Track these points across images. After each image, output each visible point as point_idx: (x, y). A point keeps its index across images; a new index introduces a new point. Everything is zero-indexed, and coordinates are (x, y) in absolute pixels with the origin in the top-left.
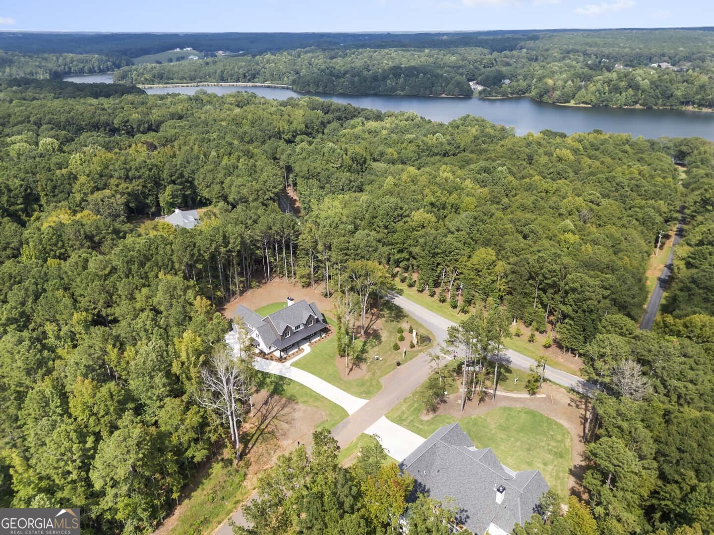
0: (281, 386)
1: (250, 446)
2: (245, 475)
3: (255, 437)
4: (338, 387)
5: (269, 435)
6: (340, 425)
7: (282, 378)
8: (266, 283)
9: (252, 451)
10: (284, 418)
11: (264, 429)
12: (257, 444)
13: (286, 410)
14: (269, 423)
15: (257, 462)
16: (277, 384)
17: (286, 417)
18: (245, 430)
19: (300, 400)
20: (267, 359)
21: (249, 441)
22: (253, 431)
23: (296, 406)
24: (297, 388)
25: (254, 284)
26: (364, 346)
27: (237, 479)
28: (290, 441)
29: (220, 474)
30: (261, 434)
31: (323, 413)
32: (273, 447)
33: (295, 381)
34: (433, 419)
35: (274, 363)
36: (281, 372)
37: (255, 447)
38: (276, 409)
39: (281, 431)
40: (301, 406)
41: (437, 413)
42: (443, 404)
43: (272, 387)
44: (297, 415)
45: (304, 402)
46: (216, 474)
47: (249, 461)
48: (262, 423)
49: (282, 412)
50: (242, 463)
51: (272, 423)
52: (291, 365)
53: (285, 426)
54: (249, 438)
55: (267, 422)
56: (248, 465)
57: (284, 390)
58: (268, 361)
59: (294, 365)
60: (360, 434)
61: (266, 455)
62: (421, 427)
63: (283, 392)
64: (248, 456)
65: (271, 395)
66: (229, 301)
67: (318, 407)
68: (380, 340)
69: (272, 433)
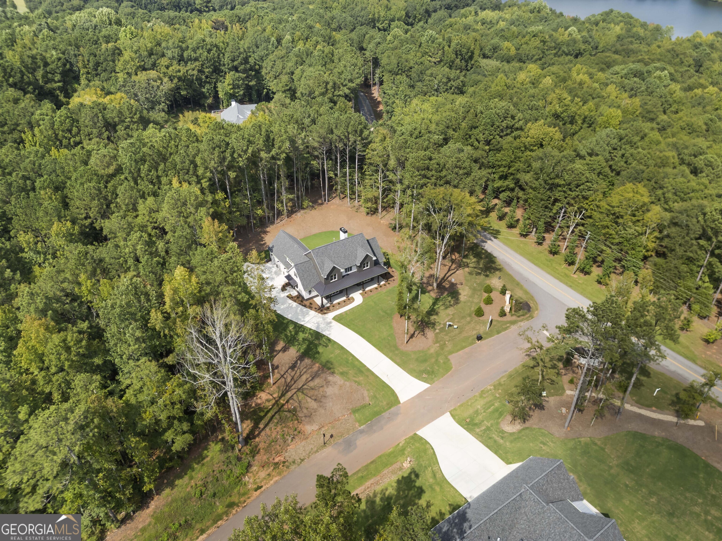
0: (316, 346)
1: (261, 426)
2: (249, 466)
3: (270, 415)
4: (391, 359)
5: (288, 414)
6: (386, 415)
7: (318, 335)
8: (322, 204)
9: (263, 434)
10: (311, 393)
11: (283, 405)
12: (271, 425)
13: (317, 381)
14: (291, 398)
15: (267, 450)
16: (311, 343)
17: (316, 393)
18: (259, 401)
19: (339, 369)
20: (305, 306)
21: (261, 418)
22: (269, 405)
23: (330, 378)
24: (337, 352)
25: (306, 203)
26: (434, 304)
27: (237, 471)
28: (315, 427)
29: (216, 461)
30: (279, 411)
31: (366, 393)
32: (291, 432)
33: (335, 342)
34: (520, 431)
35: (312, 313)
36: (318, 327)
37: (267, 429)
38: (304, 378)
39: (305, 411)
40: (337, 379)
41: (527, 424)
42: (537, 411)
43: (304, 346)
44: (330, 391)
45: (342, 374)
46: (212, 458)
47: (256, 447)
48: (283, 395)
49: (311, 384)
50: (247, 449)
51: (295, 397)
52: (334, 318)
53: (313, 404)
54: (262, 414)
55: (289, 394)
56: (254, 452)
57: (318, 353)
58: (305, 309)
59: (338, 319)
60: (411, 434)
61: (281, 441)
62: (501, 441)
63: (317, 355)
64: (257, 439)
65: (301, 358)
66: (273, 223)
67: (359, 383)
68: (458, 299)
69: (294, 412)
